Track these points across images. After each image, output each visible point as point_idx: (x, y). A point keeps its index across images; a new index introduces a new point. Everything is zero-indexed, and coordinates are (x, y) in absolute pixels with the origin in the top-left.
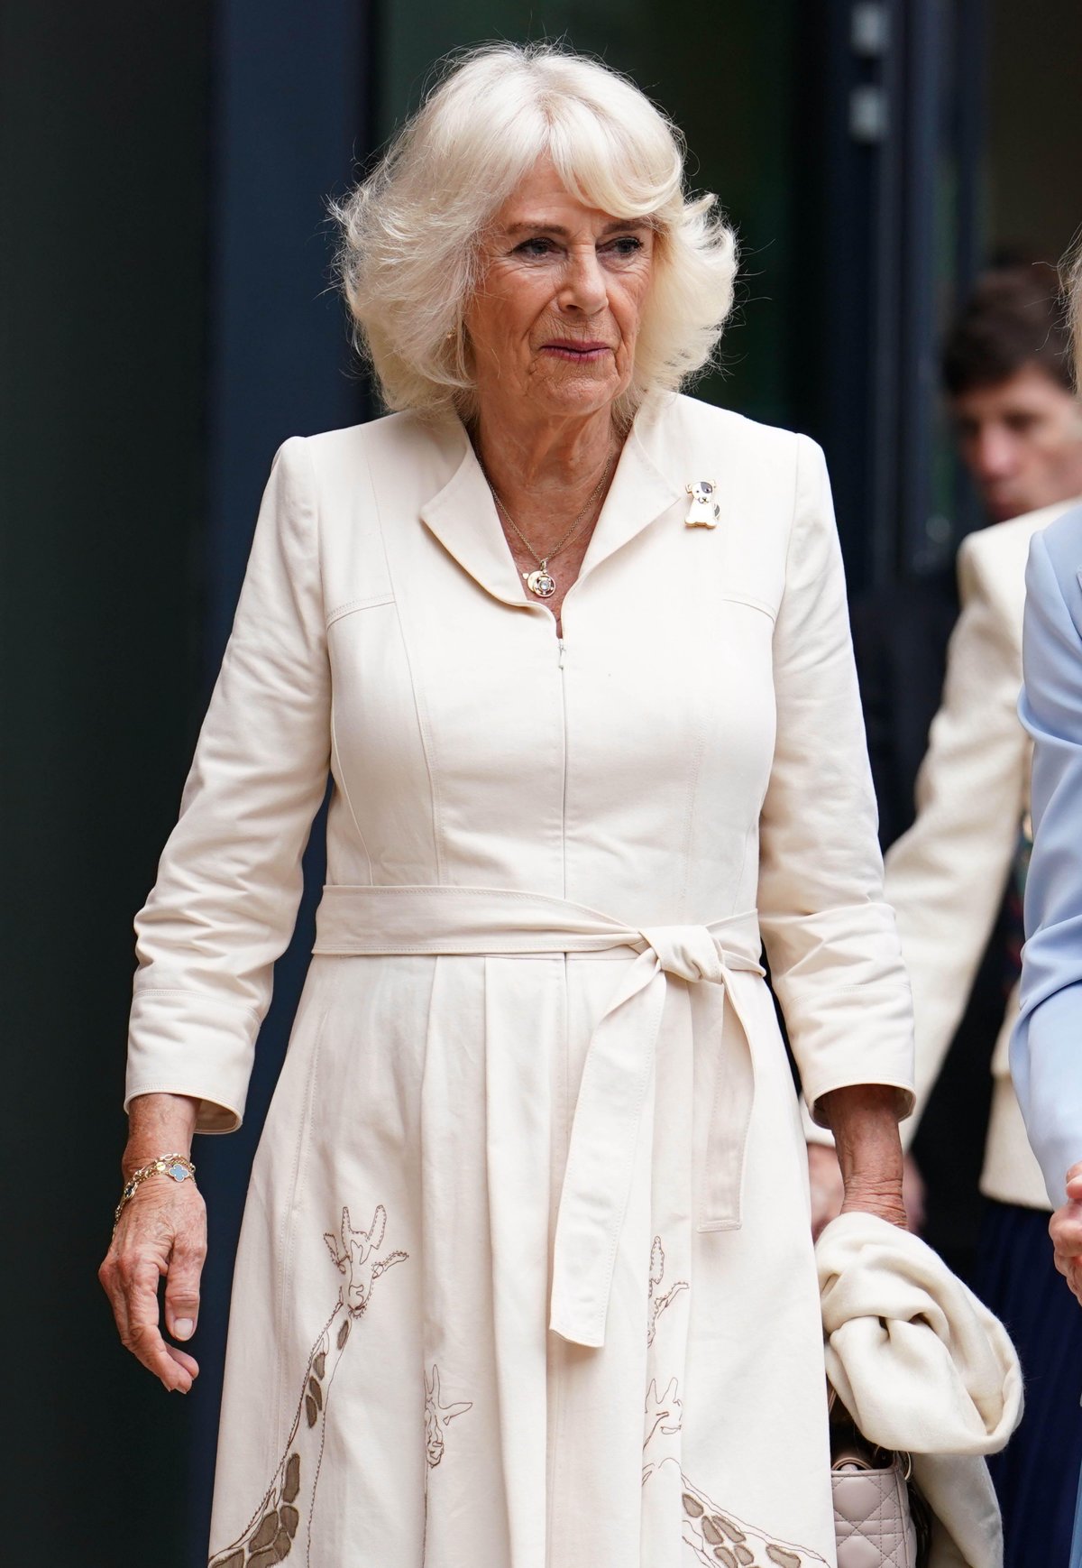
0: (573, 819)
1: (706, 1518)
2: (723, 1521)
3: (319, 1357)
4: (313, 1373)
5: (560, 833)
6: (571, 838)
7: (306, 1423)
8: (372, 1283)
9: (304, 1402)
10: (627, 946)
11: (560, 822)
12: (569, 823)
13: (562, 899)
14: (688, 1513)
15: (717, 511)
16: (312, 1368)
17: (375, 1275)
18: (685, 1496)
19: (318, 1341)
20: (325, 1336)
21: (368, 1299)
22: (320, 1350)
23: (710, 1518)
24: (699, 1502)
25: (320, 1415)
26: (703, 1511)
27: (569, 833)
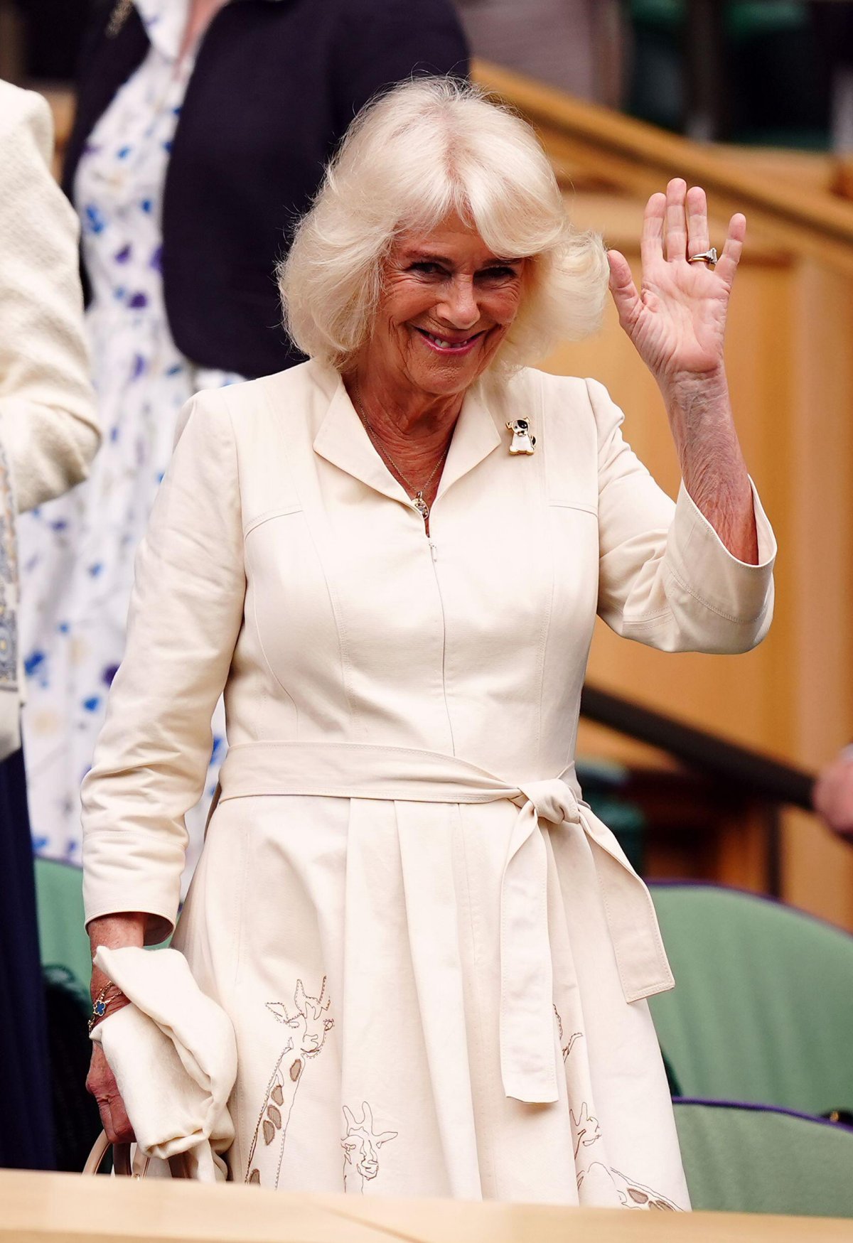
0: (450, 679)
1: (651, 1202)
2: (665, 1204)
3: (276, 1089)
4: (271, 1102)
5: (441, 690)
6: (449, 695)
7: (263, 1142)
8: (325, 1034)
9: (261, 1126)
10: (509, 799)
11: (441, 682)
12: (447, 682)
13: (453, 756)
14: (636, 1201)
15: (534, 441)
16: (270, 1098)
17: (327, 1028)
18: (629, 1190)
19: (273, 1077)
20: (278, 1072)
21: (322, 1045)
22: (277, 1084)
23: (655, 1203)
24: (642, 1191)
25: (278, 1133)
26: (648, 1198)
27: (448, 691)
